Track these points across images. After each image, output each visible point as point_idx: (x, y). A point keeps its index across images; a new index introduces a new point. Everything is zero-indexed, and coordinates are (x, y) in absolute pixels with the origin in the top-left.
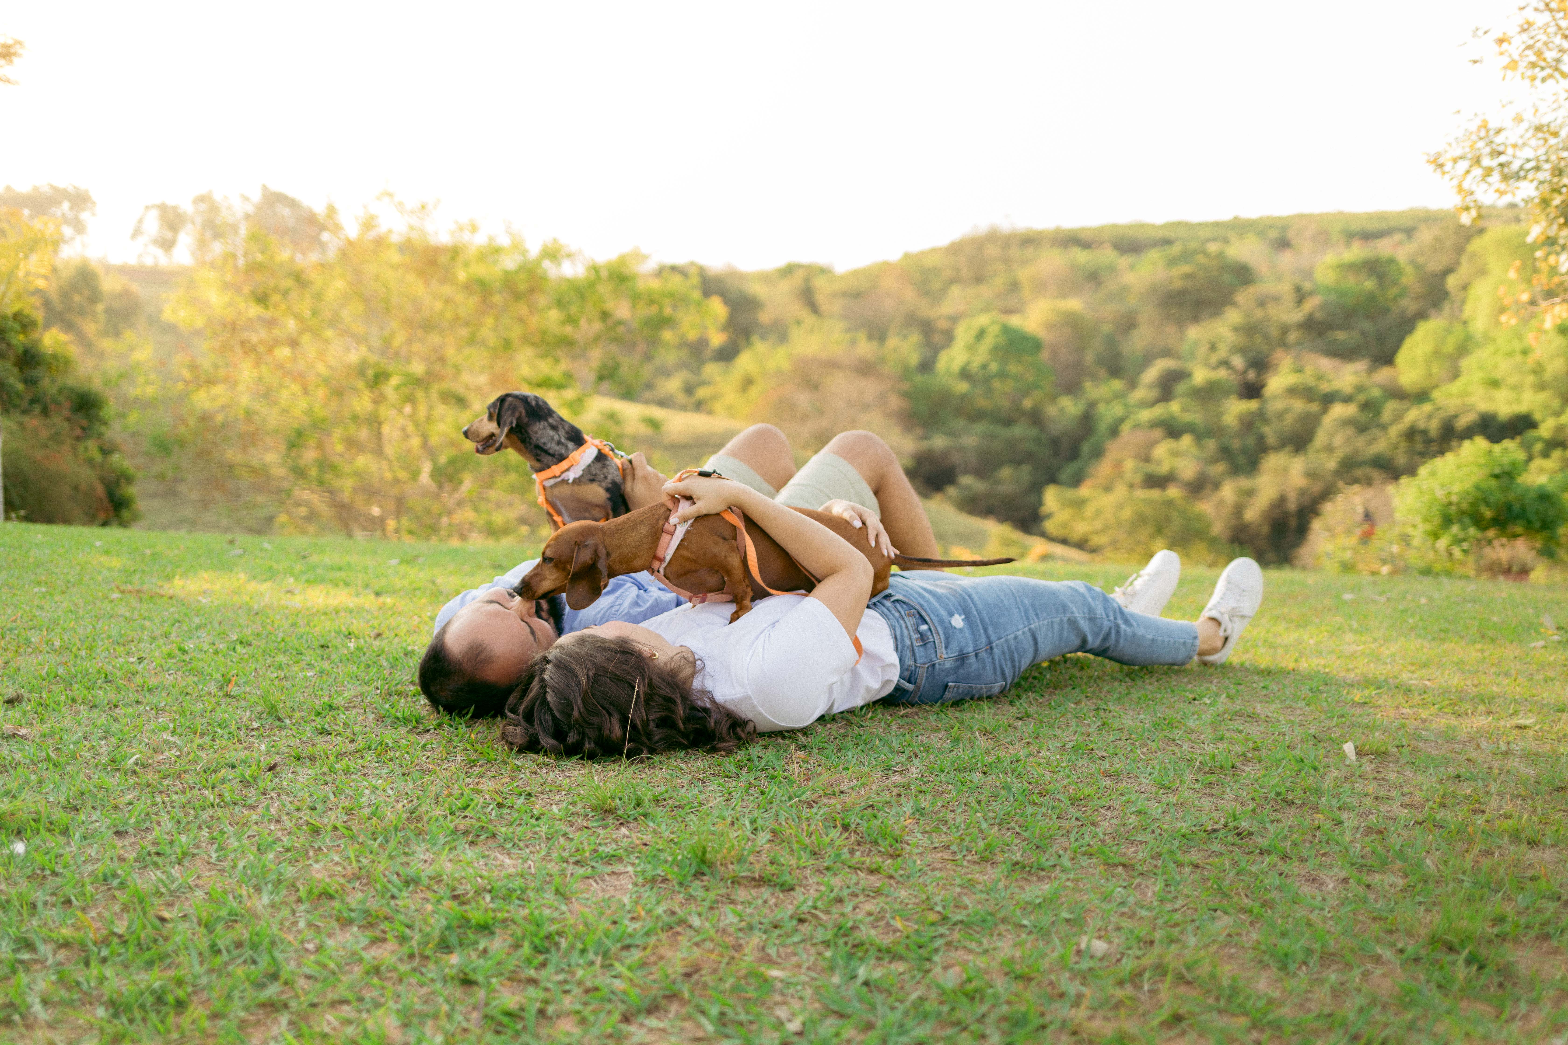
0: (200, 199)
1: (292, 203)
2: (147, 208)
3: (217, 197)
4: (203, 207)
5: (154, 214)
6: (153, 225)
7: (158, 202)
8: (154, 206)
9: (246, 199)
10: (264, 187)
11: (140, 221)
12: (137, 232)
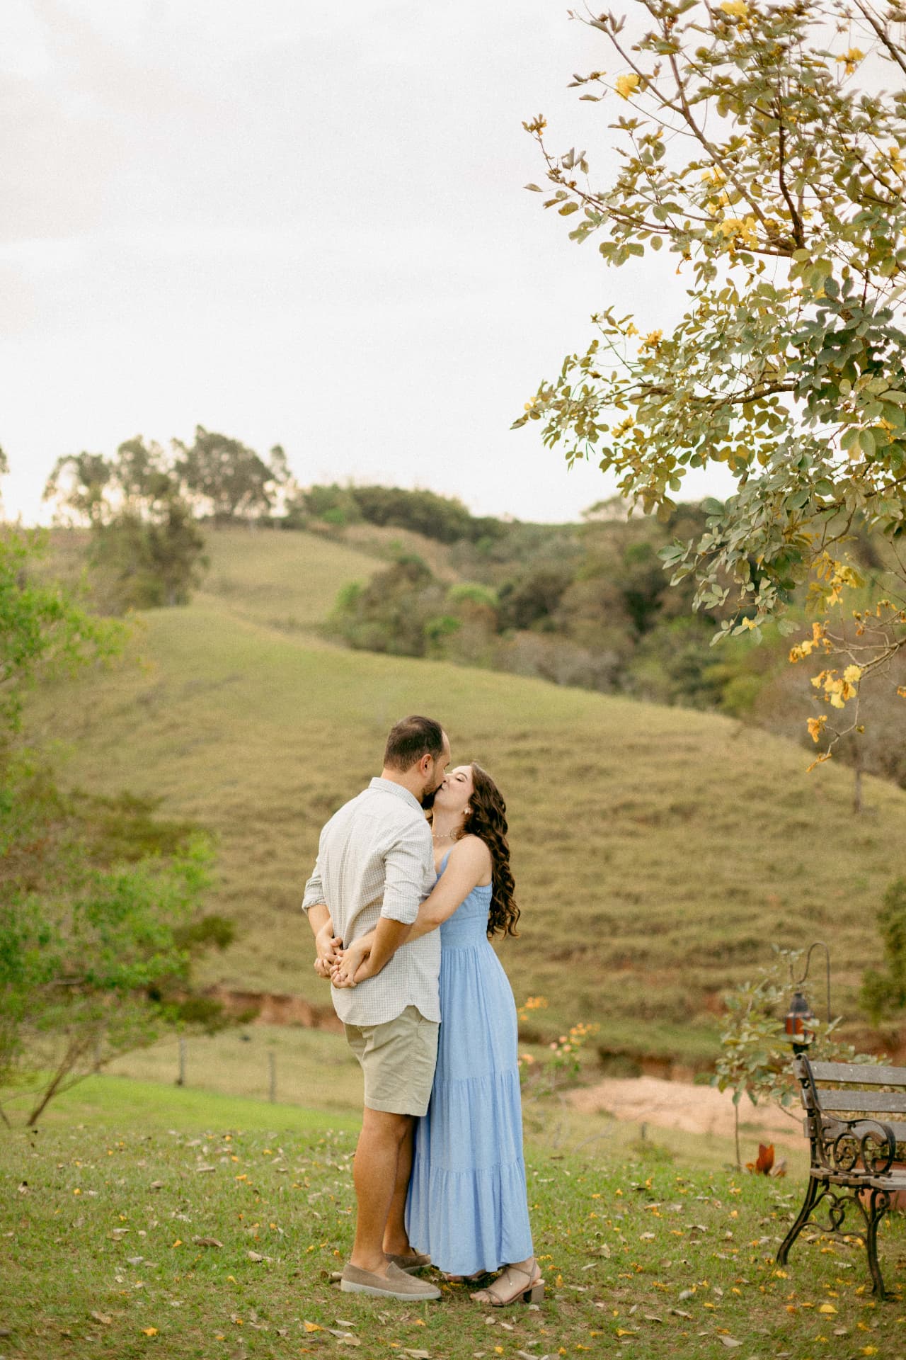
0: (125, 448)
1: (232, 447)
2: (62, 461)
3: (146, 444)
4: (129, 456)
5: (71, 467)
6: (68, 482)
7: (76, 453)
8: (70, 458)
9: (179, 444)
10: (200, 428)
11: (54, 476)
12: (49, 491)
